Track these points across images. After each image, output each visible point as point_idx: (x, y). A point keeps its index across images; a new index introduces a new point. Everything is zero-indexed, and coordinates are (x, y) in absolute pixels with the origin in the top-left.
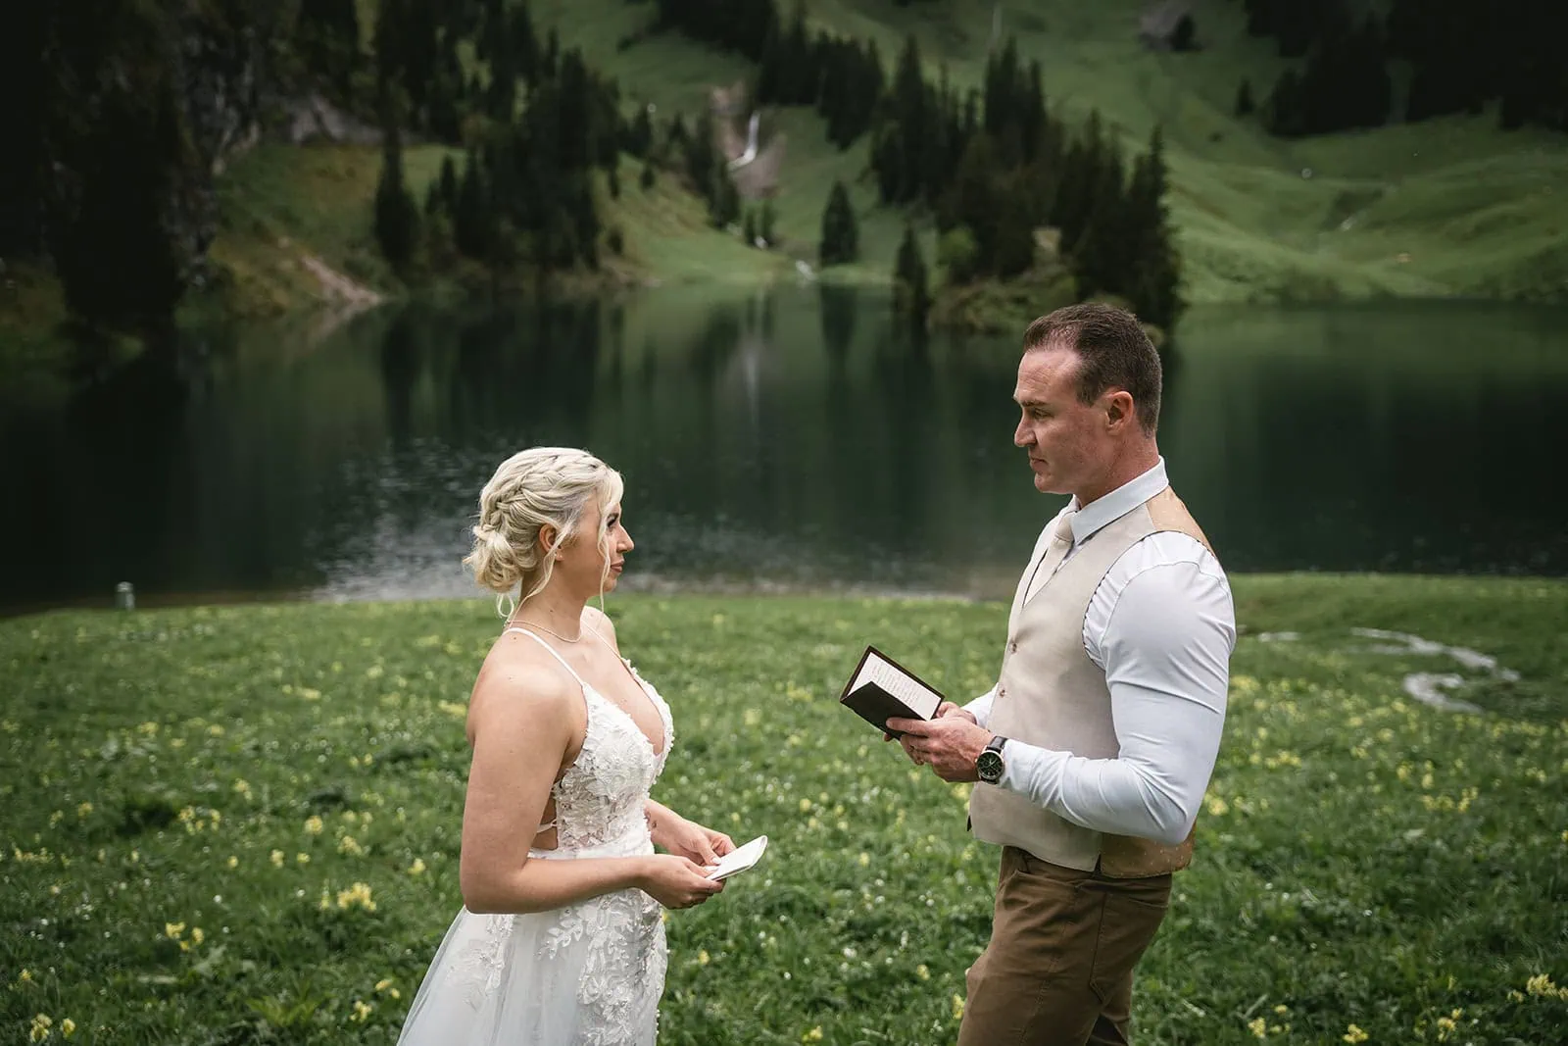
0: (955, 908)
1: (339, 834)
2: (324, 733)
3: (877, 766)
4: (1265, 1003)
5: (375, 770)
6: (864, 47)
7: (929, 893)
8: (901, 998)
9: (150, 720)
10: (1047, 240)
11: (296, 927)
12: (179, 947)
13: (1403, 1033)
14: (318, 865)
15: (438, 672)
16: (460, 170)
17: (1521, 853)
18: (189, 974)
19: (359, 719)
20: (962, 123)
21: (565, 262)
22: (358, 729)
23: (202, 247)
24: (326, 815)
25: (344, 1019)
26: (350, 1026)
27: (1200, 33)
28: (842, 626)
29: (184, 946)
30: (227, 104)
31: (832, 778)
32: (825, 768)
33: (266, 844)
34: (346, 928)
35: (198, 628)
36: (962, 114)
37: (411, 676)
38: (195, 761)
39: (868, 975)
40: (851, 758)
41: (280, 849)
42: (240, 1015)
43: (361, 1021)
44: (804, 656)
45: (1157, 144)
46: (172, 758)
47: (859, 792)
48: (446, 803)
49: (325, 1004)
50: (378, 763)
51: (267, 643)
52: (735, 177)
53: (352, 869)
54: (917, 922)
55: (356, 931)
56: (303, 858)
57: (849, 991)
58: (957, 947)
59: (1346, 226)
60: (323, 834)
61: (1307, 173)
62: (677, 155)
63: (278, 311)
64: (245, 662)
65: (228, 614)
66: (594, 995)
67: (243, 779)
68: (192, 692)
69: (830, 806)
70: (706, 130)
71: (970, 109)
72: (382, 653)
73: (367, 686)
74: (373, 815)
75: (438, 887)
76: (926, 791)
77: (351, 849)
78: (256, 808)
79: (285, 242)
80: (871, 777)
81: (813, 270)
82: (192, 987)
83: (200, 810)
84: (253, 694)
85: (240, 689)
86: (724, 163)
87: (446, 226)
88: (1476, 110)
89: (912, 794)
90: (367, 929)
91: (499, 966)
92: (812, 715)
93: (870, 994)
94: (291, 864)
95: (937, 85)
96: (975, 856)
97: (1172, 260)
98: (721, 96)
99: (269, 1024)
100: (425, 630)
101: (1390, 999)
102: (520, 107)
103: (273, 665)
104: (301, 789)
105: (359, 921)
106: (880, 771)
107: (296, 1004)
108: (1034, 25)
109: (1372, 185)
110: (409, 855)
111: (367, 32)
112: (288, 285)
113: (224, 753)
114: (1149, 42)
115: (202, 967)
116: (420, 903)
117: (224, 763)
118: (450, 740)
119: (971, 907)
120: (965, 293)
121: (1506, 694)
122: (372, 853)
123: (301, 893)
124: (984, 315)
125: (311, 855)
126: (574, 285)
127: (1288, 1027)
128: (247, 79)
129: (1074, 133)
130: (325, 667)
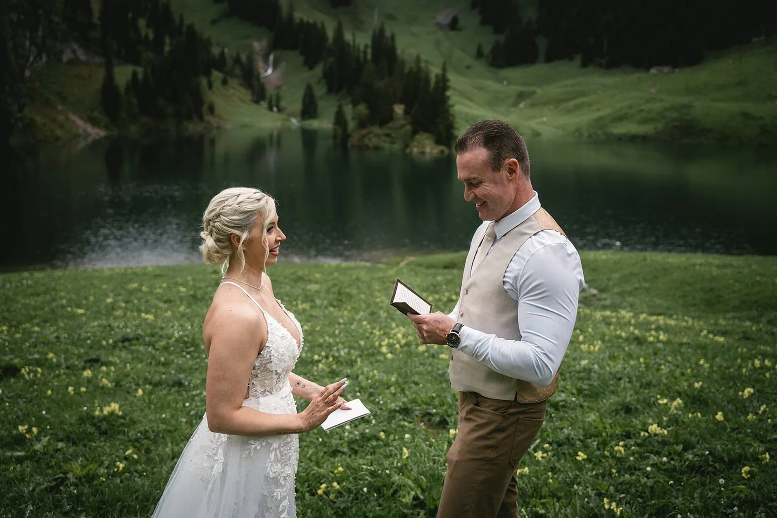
0: (393, 405)
1: (100, 377)
2: (88, 329)
3: (344, 339)
4: (539, 443)
5: (115, 346)
6: (319, 25)
7: (380, 398)
8: (373, 447)
9: (4, 325)
10: (399, 109)
11: (83, 424)
12: (25, 436)
13: (601, 454)
14: (90, 393)
15: (139, 300)
16: (140, 76)
17: (628, 369)
18: (31, 450)
19: (104, 322)
20: (362, 59)
21: (189, 118)
22: (105, 327)
23: (21, 109)
24: (92, 369)
25: (112, 471)
26: (114, 475)
27: (461, 22)
28: (318, 276)
29: (28, 436)
30: (31, 45)
31: (325, 344)
32: (321, 340)
33: (64, 383)
34: (108, 424)
35: (25, 282)
36: (362, 55)
37: (127, 302)
38: (27, 344)
39: (358, 438)
40: (333, 335)
41: (71, 386)
42: (59, 471)
43: (120, 471)
44: (304, 289)
45: (444, 69)
46: (16, 343)
47: (338, 350)
48: (149, 361)
49: (101, 464)
50: (115, 343)
51: (58, 288)
52: (263, 81)
53: (107, 395)
54: (376, 412)
55: (113, 425)
56: (83, 389)
57: (349, 445)
58: (395, 423)
59: (522, 105)
60: (91, 378)
61: (505, 83)
62: (237, 71)
63: (57, 139)
64: (48, 297)
65: (37, 275)
66: (275, 472)
67: (51, 352)
68: (23, 311)
69: (327, 357)
70: (251, 60)
71: (365, 53)
72: (112, 292)
73: (107, 307)
74: (115, 368)
75: (150, 403)
76: (367, 350)
77: (106, 385)
78: (58, 366)
79: (60, 107)
80: (343, 344)
81: (298, 122)
82: (33, 457)
83: (31, 367)
84: (53, 311)
85: (47, 309)
86: (259, 74)
87: (134, 101)
88: (571, 59)
89: (363, 351)
90: (117, 424)
91: (221, 461)
92: (311, 316)
93: (359, 446)
94: (77, 392)
95: (351, 43)
96: (397, 379)
97: (451, 118)
98: (257, 46)
99: (74, 475)
100: (131, 281)
101: (593, 439)
102: (167, 48)
103: (62, 298)
104: (79, 356)
105: (114, 420)
106: (347, 341)
107: (87, 465)
108: (391, 18)
109: (532, 89)
110: (134, 387)
111: (96, 14)
112: (62, 126)
113: (42, 340)
114: (440, 26)
115: (38, 446)
116: (142, 410)
117: (42, 345)
118: (149, 331)
119: (401, 404)
120: (364, 132)
121: (594, 299)
122: (116, 386)
123: (85, 408)
124: (373, 141)
125: (87, 388)
126: (193, 128)
127: (550, 453)
128: (40, 33)
129: (409, 65)
130: (86, 298)
